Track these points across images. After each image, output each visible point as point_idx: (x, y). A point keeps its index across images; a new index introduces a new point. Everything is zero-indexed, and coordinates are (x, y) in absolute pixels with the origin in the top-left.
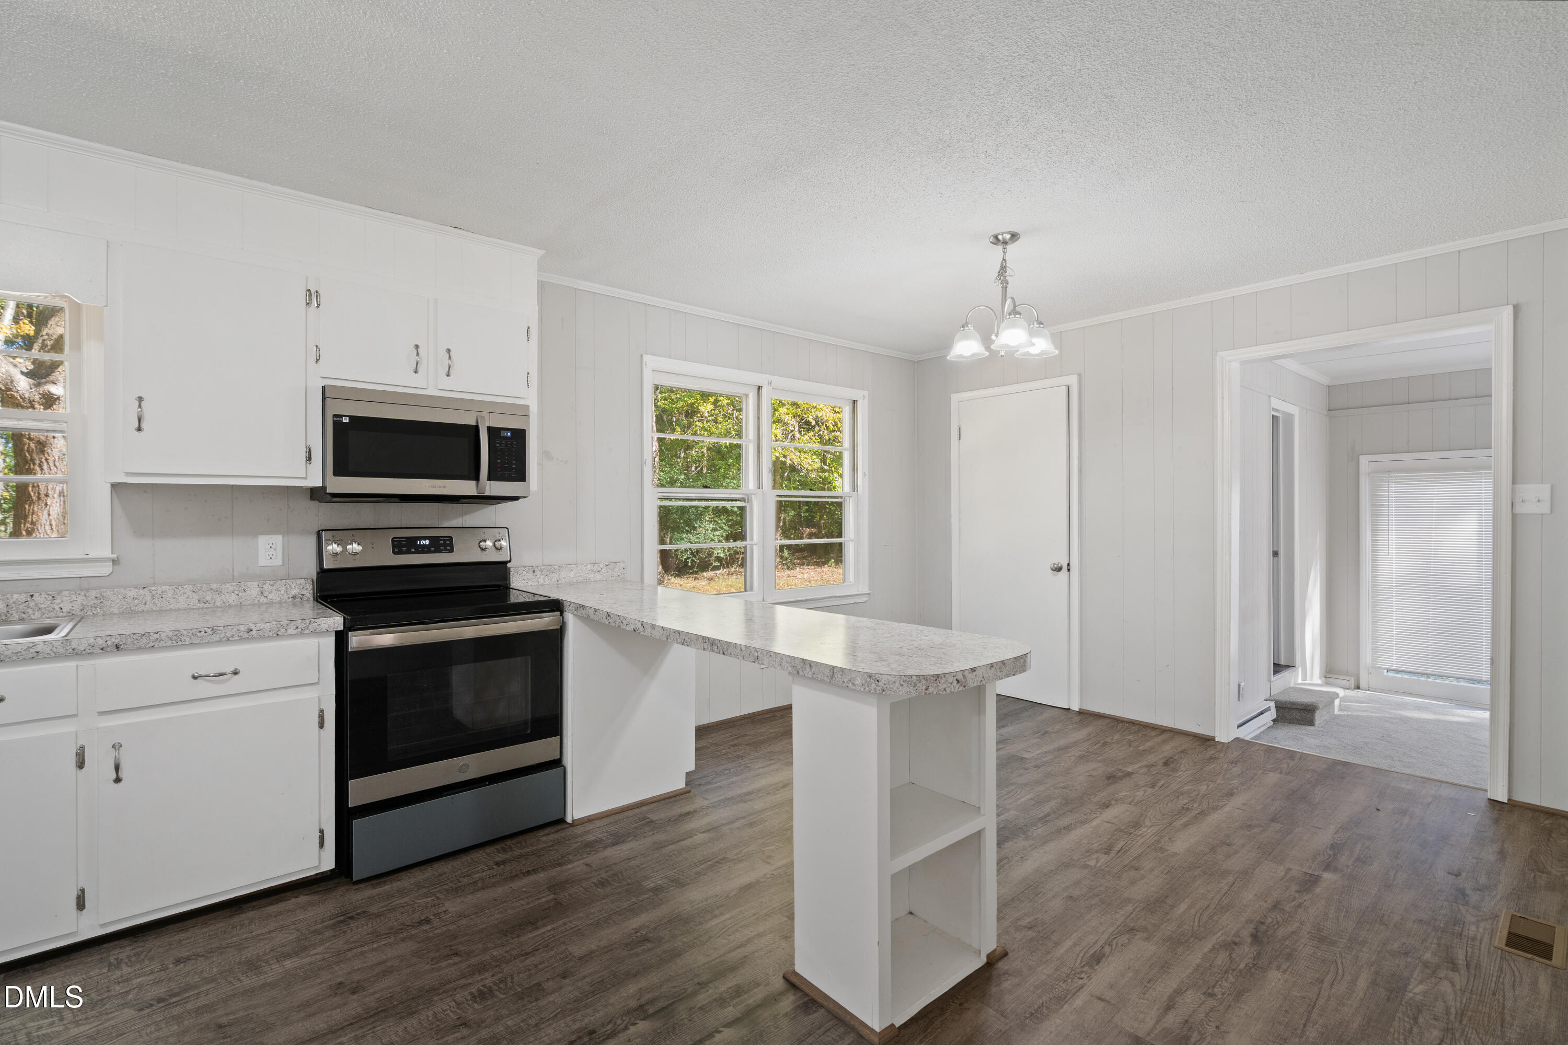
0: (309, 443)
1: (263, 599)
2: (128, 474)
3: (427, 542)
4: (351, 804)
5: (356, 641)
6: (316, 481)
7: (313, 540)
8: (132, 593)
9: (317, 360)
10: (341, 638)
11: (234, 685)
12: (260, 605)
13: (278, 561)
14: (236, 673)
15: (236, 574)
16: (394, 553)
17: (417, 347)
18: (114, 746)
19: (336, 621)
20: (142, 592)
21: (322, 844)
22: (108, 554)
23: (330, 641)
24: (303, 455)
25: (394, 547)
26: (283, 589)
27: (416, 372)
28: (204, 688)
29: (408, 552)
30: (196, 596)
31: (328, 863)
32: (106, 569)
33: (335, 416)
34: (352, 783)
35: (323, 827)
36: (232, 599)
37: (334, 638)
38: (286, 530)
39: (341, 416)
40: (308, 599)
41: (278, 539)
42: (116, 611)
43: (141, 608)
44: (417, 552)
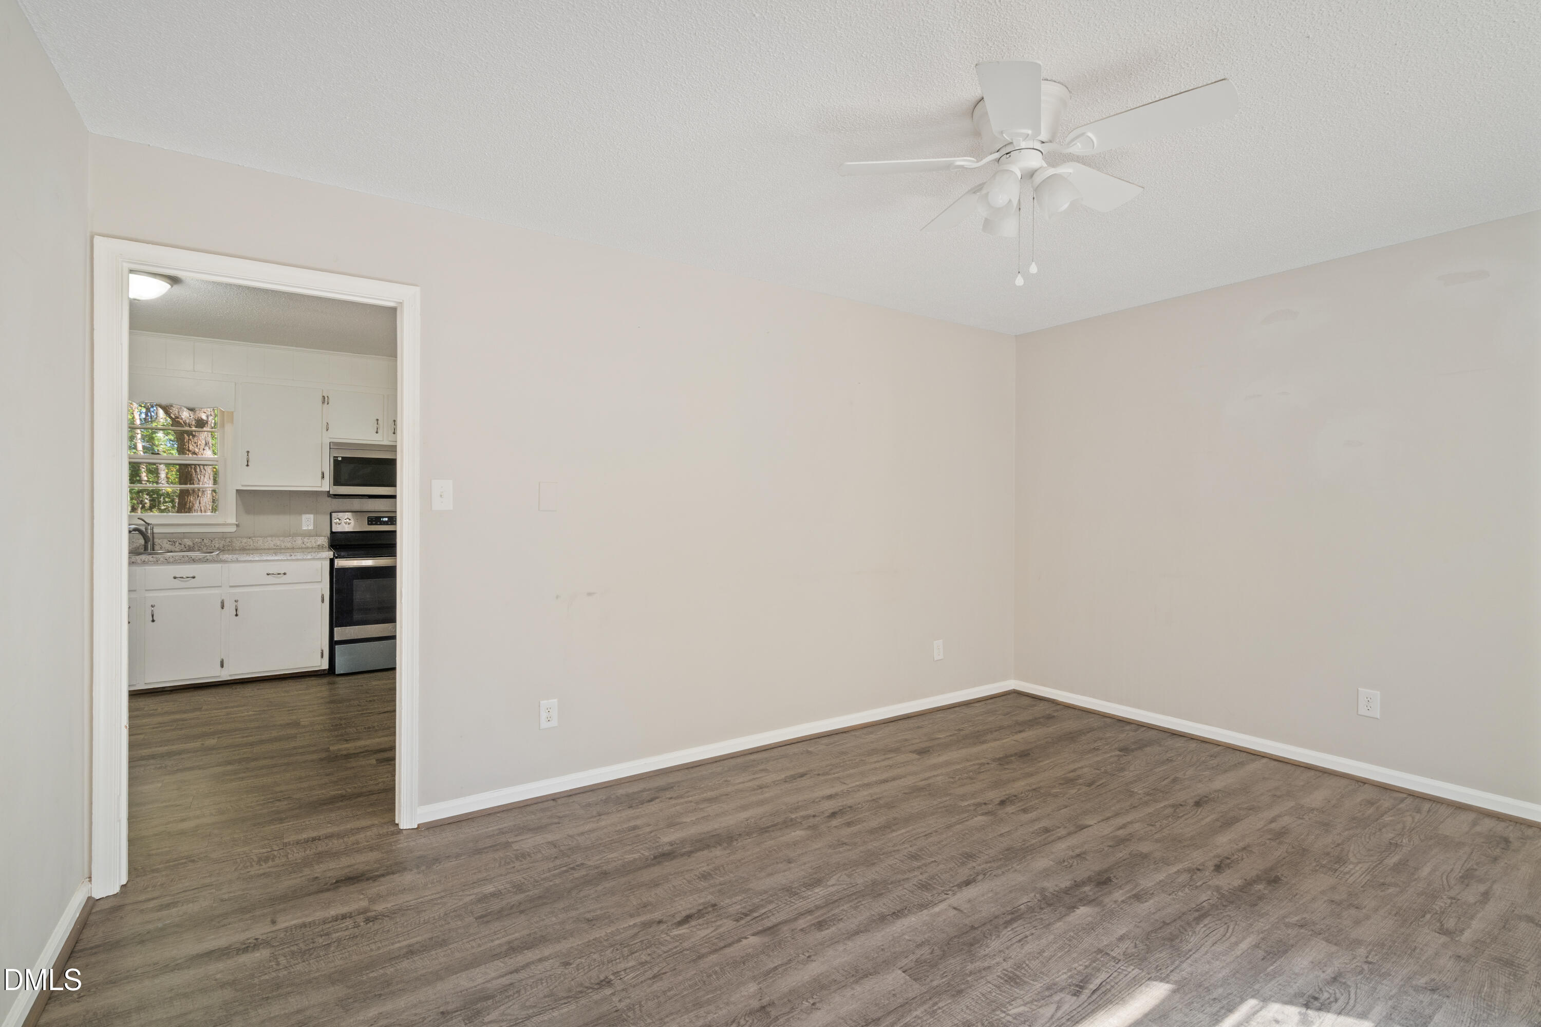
0: (323, 470)
1: (304, 546)
2: (243, 486)
3: (387, 519)
4: (336, 639)
5: (341, 563)
6: (326, 488)
7: (329, 517)
8: (245, 540)
9: (327, 430)
10: (332, 561)
11: (283, 579)
12: (302, 548)
13: (311, 527)
14: (285, 574)
15: (291, 533)
16: (368, 524)
17: (377, 420)
18: (235, 601)
19: (331, 554)
20: (249, 540)
21: (322, 656)
22: (234, 521)
23: (327, 563)
24: (320, 476)
25: (368, 521)
26: (313, 541)
27: (377, 433)
28: (271, 579)
29: (376, 524)
30: (273, 543)
31: (325, 665)
32: (233, 529)
33: (334, 457)
34: (336, 629)
35: (323, 649)
36: (289, 545)
37: (329, 562)
38: (315, 512)
39: (338, 457)
40: (326, 547)
41: (311, 516)
42: (237, 548)
43: (248, 547)
44: (381, 524)
